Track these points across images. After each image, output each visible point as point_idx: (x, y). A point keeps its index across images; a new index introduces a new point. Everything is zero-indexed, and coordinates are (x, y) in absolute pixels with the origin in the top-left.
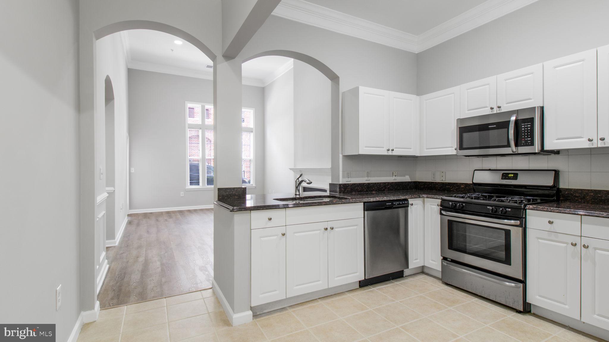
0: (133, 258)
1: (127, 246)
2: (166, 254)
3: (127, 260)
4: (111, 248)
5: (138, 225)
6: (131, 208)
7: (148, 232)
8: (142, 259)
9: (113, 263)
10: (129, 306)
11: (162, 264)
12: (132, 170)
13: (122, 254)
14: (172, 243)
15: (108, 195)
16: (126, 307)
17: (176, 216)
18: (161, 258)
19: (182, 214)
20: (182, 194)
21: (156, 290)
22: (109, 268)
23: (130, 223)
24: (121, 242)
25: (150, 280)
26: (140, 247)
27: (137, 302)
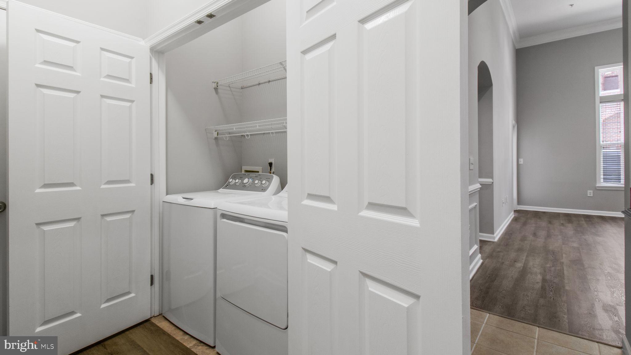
0: (509, 260)
1: (507, 245)
2: (553, 269)
3: (503, 261)
4: (490, 243)
5: (525, 224)
6: (519, 203)
7: (535, 234)
8: (519, 265)
9: (488, 259)
10: (492, 315)
11: (544, 280)
12: (521, 161)
13: (499, 252)
14: (564, 255)
15: (481, 186)
16: (488, 314)
17: (579, 221)
18: (545, 271)
19: (588, 219)
20: (590, 193)
21: (529, 311)
22: (482, 264)
23: (515, 220)
24: (501, 239)
25: (524, 295)
26: (520, 250)
27: (502, 315)
